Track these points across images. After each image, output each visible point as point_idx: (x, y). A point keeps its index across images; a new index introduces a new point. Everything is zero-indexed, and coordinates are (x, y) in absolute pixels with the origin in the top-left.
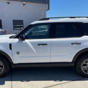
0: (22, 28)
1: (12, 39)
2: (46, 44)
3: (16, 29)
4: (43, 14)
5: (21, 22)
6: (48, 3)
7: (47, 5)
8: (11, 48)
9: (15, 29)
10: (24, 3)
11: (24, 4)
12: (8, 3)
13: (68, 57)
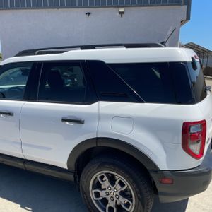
2: (10, 114)
7: (185, 7)
10: (122, 10)
11: (121, 13)
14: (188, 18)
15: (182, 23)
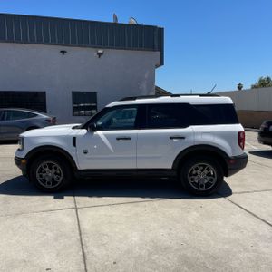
0: (94, 111)
1: (77, 130)
2: (130, 139)
3: (79, 115)
4: (146, 76)
5: (91, 97)
6: (161, 49)
7: (159, 53)
8: (74, 144)
9: (77, 112)
10: (100, 51)
11: (100, 54)
12: (63, 52)
13: (164, 160)
14: (162, 63)
15: (157, 66)
